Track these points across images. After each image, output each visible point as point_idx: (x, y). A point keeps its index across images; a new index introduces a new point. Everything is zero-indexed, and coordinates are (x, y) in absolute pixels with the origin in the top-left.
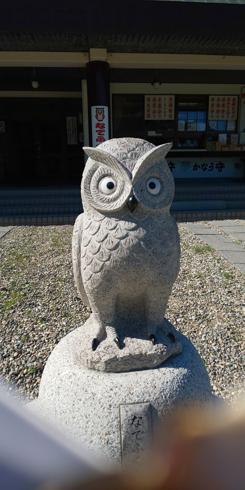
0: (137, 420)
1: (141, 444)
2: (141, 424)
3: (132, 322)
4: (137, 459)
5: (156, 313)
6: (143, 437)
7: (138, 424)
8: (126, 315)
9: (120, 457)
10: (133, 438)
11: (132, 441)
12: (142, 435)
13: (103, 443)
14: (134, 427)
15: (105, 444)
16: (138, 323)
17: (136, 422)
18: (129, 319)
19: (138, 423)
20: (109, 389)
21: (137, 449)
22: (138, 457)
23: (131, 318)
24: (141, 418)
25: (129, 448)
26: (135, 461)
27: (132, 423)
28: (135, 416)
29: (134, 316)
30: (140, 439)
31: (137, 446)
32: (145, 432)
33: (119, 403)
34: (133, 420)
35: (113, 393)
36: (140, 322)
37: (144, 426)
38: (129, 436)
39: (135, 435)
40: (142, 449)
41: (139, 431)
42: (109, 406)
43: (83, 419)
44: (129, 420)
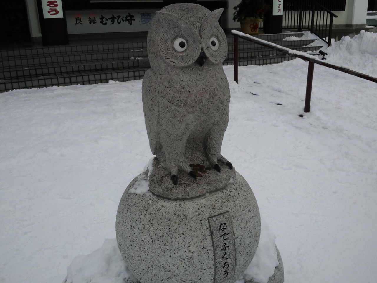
0: (223, 226)
1: (227, 243)
2: (226, 228)
3: (195, 160)
4: (225, 255)
5: (216, 148)
6: (228, 237)
7: (224, 229)
8: (190, 154)
9: (214, 256)
10: (221, 240)
11: (221, 242)
12: (228, 236)
13: (200, 250)
14: (221, 231)
15: (201, 249)
16: (200, 159)
17: (222, 227)
18: (192, 157)
19: (224, 227)
20: (197, 209)
21: (224, 247)
22: (226, 253)
23: (194, 156)
24: (225, 224)
25: (219, 248)
26: (224, 257)
27: (220, 229)
28: (221, 223)
29: (196, 154)
30: (226, 239)
31: (225, 245)
32: (229, 233)
33: (207, 217)
34: (220, 226)
35: (201, 211)
36: (201, 158)
37: (228, 229)
38: (218, 238)
39: (223, 237)
40: (228, 247)
41: (225, 234)
42: (200, 221)
43: (180, 237)
44: (217, 227)
